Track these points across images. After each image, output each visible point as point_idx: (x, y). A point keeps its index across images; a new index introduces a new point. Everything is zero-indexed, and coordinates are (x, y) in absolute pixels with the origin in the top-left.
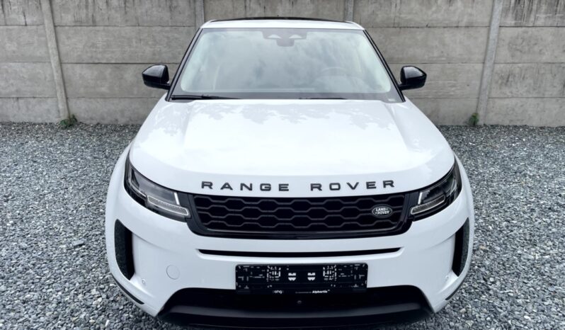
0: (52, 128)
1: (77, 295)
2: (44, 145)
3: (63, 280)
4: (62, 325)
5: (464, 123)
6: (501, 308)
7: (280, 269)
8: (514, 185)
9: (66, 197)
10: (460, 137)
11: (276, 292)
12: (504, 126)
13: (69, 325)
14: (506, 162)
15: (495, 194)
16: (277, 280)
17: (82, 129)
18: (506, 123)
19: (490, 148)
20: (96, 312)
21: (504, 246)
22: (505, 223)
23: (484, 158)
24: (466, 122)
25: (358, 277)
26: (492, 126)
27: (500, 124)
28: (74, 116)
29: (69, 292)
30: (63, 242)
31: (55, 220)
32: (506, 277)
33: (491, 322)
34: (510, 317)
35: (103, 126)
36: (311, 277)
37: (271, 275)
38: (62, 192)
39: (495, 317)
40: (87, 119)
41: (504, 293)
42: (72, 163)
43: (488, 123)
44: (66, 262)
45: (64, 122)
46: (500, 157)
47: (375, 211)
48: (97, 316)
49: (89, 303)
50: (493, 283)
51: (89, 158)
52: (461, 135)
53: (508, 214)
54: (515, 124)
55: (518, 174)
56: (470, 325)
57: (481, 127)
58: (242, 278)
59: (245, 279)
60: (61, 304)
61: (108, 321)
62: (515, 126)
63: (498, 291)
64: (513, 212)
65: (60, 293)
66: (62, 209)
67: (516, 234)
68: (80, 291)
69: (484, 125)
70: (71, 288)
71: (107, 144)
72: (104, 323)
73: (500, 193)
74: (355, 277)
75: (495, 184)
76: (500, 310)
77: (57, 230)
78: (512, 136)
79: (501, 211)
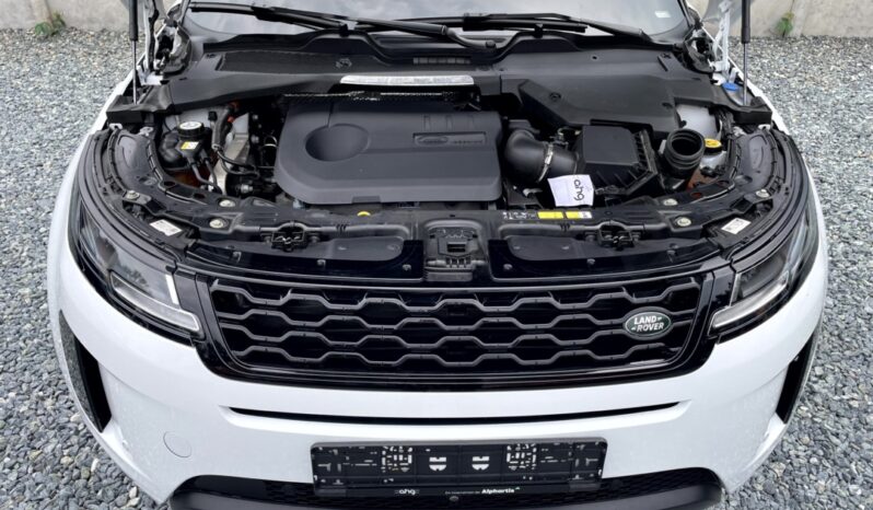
0: (22, 38)
1: (43, 399)
2: (7, 73)
3: (19, 366)
4: (11, 468)
5: (765, 32)
6: (837, 435)
7: (410, 450)
8: (855, 163)
9: (38, 183)
10: (757, 60)
11: (403, 492)
12: (836, 39)
13: (24, 468)
14: (840, 115)
15: (822, 181)
16: (405, 469)
17: (75, 41)
18: (842, 33)
19: (811, 84)
20: (74, 439)
21: (839, 296)
22: (842, 245)
23: (801, 105)
24: (769, 30)
25: (583, 462)
26: (815, 38)
27: (830, 35)
28: (58, 16)
29: (29, 392)
30: (25, 281)
31: (14, 234)
32: (844, 365)
33: (817, 467)
34: (853, 454)
35: (112, 34)
36: (480, 464)
37: (392, 460)
38: (32, 172)
39: (826, 456)
40: (83, 22)
41: (841, 401)
42: (54, 111)
43: (810, 33)
44: (28, 326)
45: (40, 27)
46: (830, 103)
47: (632, 324)
48: (76, 448)
49: (63, 420)
50: (820, 377)
51: (84, 100)
52: (760, 56)
53: (846, 226)
54: (856, 35)
55: (863, 140)
56: (779, 472)
57: (796, 40)
58: (328, 466)
59: (334, 467)
60: (12, 420)
61: (96, 461)
62: (857, 40)
63: (830, 395)
64: (857, 222)
65: (12, 395)
66: (29, 209)
67: (862, 271)
68: (50, 390)
69: (802, 36)
70: (33, 385)
71: (117, 73)
72: (88, 466)
73: (831, 180)
74: (577, 462)
75: (820, 160)
76: (835, 440)
77: (17, 255)
78: (850, 59)
79: (836, 220)
